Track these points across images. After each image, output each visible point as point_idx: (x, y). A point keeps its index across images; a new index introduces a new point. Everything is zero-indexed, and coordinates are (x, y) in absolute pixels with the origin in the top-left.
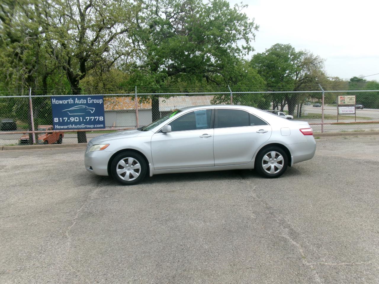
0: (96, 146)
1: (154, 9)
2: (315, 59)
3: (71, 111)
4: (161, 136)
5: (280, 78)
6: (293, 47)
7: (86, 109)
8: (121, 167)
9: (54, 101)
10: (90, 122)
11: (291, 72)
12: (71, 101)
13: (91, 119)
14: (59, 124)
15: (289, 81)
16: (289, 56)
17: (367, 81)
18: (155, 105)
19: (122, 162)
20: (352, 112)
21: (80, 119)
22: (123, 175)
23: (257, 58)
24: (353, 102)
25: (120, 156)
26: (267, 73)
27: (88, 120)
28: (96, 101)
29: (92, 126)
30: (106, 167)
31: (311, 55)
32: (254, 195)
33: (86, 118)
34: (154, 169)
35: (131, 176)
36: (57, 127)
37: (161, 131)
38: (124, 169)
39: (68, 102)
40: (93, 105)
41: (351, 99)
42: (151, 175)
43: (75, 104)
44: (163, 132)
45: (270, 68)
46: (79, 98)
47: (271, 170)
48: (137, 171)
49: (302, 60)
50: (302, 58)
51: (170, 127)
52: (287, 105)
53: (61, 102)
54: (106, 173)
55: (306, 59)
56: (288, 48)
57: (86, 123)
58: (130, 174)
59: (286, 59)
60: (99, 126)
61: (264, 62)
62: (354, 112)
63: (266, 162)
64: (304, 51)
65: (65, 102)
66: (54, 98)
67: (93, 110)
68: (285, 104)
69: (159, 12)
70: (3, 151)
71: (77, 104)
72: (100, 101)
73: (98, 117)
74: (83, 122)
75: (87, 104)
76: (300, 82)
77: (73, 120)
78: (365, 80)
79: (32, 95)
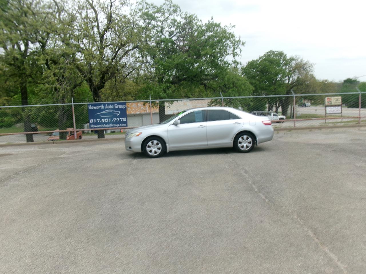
0: (133, 134)
1: (159, 29)
2: (305, 64)
3: (103, 114)
4: (173, 127)
5: (272, 82)
6: (285, 54)
7: (113, 112)
8: (149, 147)
9: (90, 107)
10: (116, 122)
11: (283, 77)
12: (102, 107)
13: (116, 120)
14: (94, 124)
15: (281, 84)
16: (281, 62)
17: (360, 82)
18: (162, 109)
19: (150, 143)
20: (338, 112)
21: (109, 120)
22: (151, 151)
23: (252, 65)
24: (339, 103)
25: (148, 140)
26: (261, 78)
27: (115, 121)
28: (121, 106)
29: (118, 125)
30: (140, 147)
31: (302, 60)
32: (231, 160)
33: (114, 119)
34: (170, 148)
35: (156, 152)
36: (92, 126)
37: (173, 124)
38: (151, 148)
39: (100, 108)
40: (118, 109)
41: (337, 100)
42: (168, 151)
43: (105, 109)
44: (175, 124)
45: (263, 73)
46: (108, 104)
47: (244, 148)
48: (159, 149)
49: (293, 65)
50: (293, 64)
51: (179, 121)
52: (280, 107)
53: (95, 108)
54: (140, 151)
55: (297, 64)
56: (281, 54)
57: (113, 123)
58: (155, 151)
59: (278, 64)
60: (123, 125)
61: (257, 68)
62: (340, 112)
63: (240, 143)
64: (294, 57)
65: (98, 107)
66: (90, 104)
67: (118, 113)
68: (279, 106)
69: (163, 31)
70: (54, 144)
71: (107, 109)
72: (124, 107)
73: (122, 119)
74: (111, 122)
75: (114, 109)
76: (291, 86)
77: (104, 121)
78: (358, 82)
79: (74, 103)
